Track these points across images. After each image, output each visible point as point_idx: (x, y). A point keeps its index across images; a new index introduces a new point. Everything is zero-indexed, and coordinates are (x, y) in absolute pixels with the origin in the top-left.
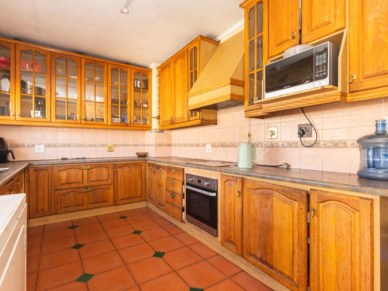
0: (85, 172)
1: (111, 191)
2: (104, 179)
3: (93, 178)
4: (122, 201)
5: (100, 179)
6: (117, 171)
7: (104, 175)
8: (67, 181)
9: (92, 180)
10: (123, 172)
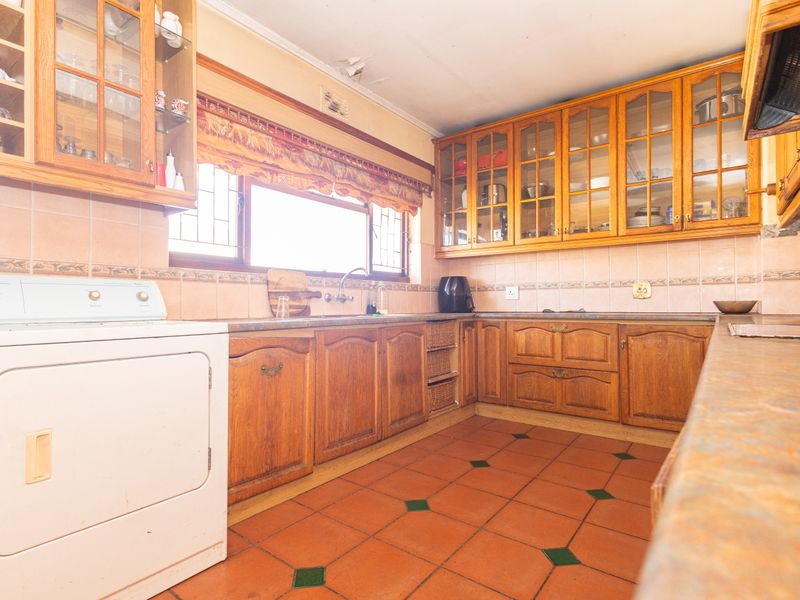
0: (558, 337)
1: (613, 388)
2: (595, 357)
3: (573, 350)
4: (641, 418)
5: (587, 356)
6: (627, 343)
7: (595, 349)
8: (526, 350)
9: (570, 355)
10: (645, 347)
